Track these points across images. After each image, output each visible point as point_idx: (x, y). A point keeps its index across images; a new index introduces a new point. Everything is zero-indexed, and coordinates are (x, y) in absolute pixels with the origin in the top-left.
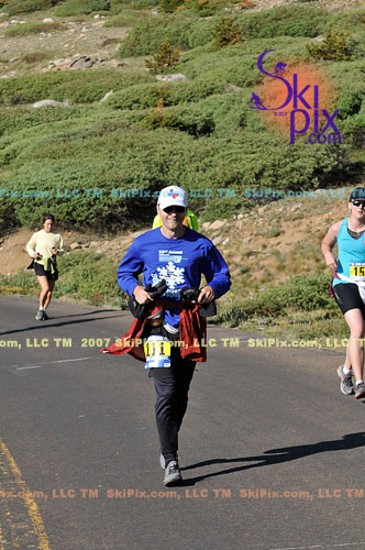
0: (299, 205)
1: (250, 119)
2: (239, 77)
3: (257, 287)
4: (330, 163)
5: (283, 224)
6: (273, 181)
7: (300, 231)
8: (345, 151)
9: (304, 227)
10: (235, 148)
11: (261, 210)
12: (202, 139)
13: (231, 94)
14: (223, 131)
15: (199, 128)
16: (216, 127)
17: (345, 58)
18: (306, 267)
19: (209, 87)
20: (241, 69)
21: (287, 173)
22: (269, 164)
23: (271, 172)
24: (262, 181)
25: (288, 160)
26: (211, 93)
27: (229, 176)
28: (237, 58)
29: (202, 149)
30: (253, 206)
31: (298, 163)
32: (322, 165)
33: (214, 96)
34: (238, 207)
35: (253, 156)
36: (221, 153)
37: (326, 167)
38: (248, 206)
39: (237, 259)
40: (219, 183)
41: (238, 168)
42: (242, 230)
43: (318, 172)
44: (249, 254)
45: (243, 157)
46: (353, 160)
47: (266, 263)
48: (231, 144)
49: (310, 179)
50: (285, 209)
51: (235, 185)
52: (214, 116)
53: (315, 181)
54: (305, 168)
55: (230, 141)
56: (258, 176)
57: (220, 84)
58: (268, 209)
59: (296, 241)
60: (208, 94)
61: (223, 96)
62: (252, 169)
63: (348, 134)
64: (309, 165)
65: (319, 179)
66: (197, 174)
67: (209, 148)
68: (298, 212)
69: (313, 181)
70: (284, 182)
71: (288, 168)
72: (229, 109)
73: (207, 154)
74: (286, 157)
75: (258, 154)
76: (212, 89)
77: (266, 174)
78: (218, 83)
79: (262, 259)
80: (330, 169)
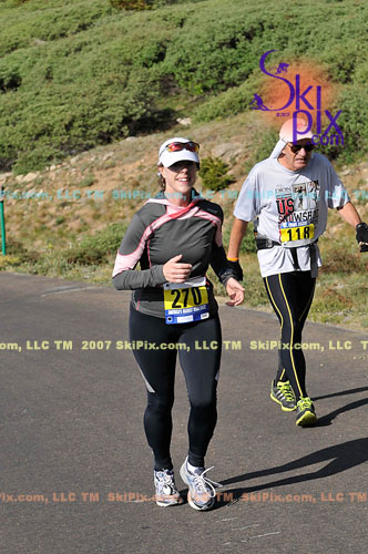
0: (111, 154)
1: (56, 72)
2: (43, 31)
3: (74, 237)
4: (138, 111)
5: (96, 173)
6: (83, 132)
7: (114, 180)
8: (152, 99)
9: (117, 176)
10: (43, 101)
11: (73, 160)
12: (10, 94)
13: (36, 48)
14: (30, 84)
15: (6, 83)
16: (24, 81)
17: (147, 7)
18: (121, 214)
19: (13, 42)
20: (44, 23)
21: (97, 123)
22: (78, 115)
23: (81, 123)
24: (73, 132)
25: (96, 110)
26: (16, 48)
27: (40, 128)
28: (39, 12)
29: (10, 103)
30: (65, 157)
31: (107, 112)
32: (131, 113)
33: (19, 50)
34: (50, 158)
35: (62, 108)
36: (30, 106)
37: (135, 115)
38: (60, 157)
39: (52, 211)
40: (29, 135)
41: (47, 120)
42: (56, 182)
43: (127, 120)
44: (64, 205)
45: (53, 108)
46: (161, 107)
47: (81, 212)
48: (39, 97)
49: (120, 128)
50: (97, 158)
51: (45, 138)
52: (20, 70)
53: (125, 129)
54: (114, 117)
55: (37, 94)
56: (68, 127)
57: (24, 38)
58: (80, 159)
59: (110, 189)
60: (13, 49)
61: (28, 50)
62: (62, 120)
63: (154, 81)
64: (118, 114)
65: (129, 128)
66: (8, 128)
67: (17, 102)
68: (110, 161)
69: (123, 129)
70: (94, 131)
71: (97, 118)
72: (34, 63)
73: (16, 108)
74: (94, 107)
75: (67, 106)
76: (17, 44)
77: (76, 124)
78: (22, 38)
79: (77, 209)
80: (138, 117)
